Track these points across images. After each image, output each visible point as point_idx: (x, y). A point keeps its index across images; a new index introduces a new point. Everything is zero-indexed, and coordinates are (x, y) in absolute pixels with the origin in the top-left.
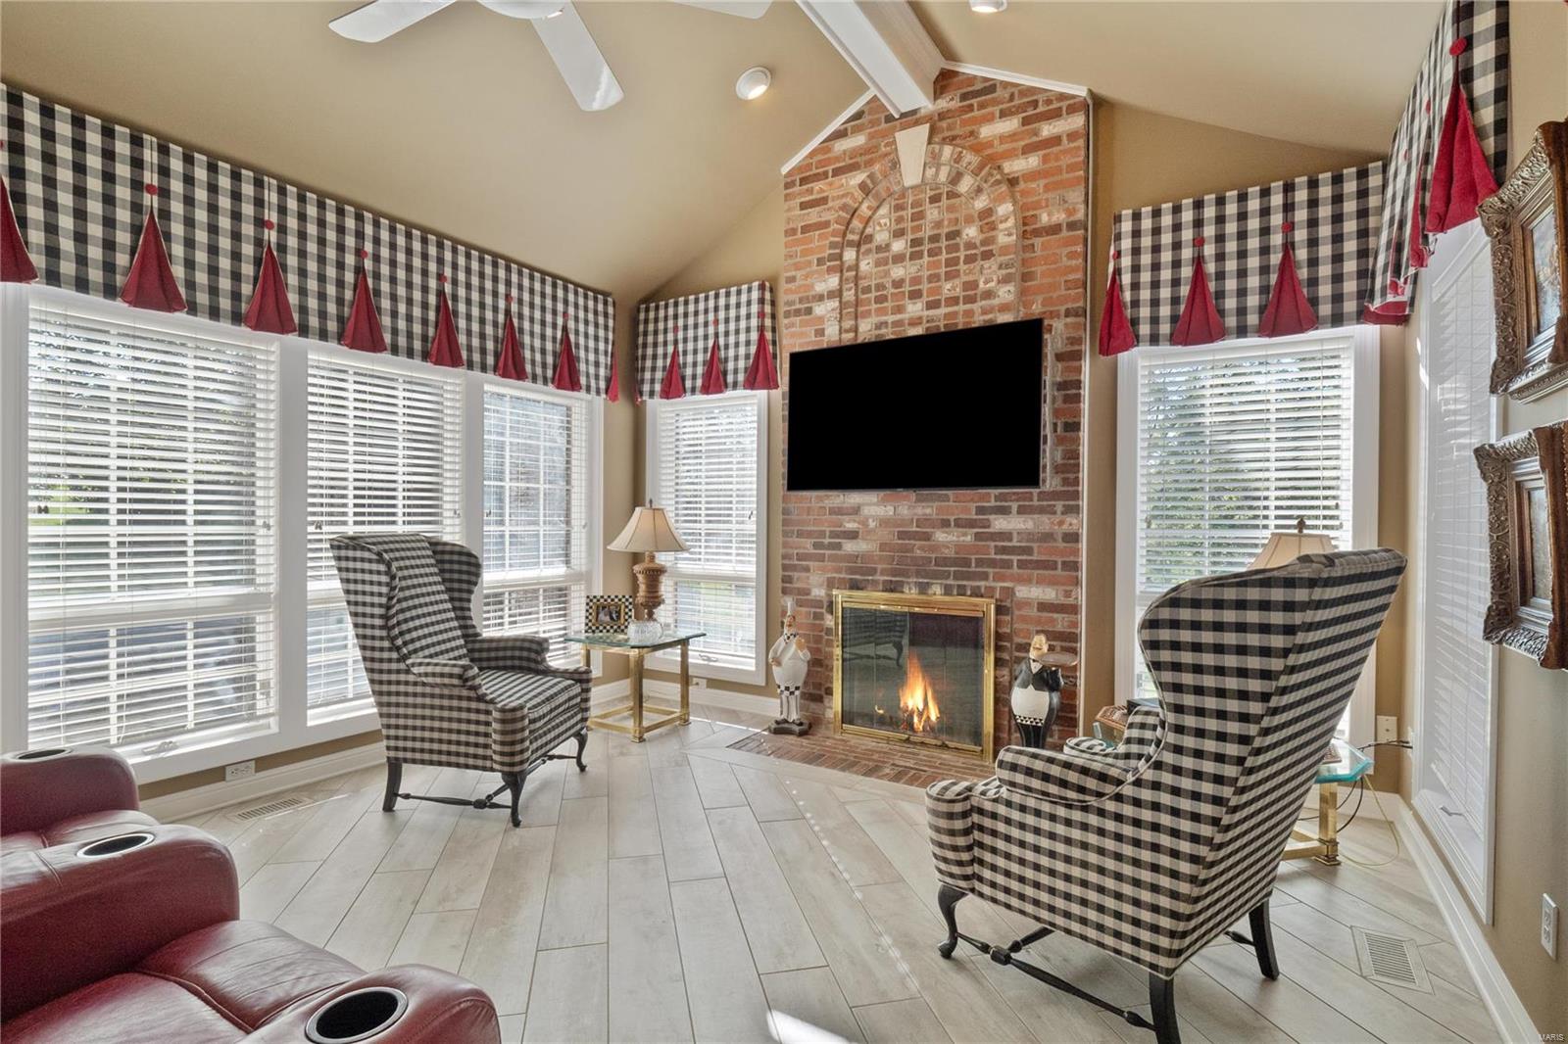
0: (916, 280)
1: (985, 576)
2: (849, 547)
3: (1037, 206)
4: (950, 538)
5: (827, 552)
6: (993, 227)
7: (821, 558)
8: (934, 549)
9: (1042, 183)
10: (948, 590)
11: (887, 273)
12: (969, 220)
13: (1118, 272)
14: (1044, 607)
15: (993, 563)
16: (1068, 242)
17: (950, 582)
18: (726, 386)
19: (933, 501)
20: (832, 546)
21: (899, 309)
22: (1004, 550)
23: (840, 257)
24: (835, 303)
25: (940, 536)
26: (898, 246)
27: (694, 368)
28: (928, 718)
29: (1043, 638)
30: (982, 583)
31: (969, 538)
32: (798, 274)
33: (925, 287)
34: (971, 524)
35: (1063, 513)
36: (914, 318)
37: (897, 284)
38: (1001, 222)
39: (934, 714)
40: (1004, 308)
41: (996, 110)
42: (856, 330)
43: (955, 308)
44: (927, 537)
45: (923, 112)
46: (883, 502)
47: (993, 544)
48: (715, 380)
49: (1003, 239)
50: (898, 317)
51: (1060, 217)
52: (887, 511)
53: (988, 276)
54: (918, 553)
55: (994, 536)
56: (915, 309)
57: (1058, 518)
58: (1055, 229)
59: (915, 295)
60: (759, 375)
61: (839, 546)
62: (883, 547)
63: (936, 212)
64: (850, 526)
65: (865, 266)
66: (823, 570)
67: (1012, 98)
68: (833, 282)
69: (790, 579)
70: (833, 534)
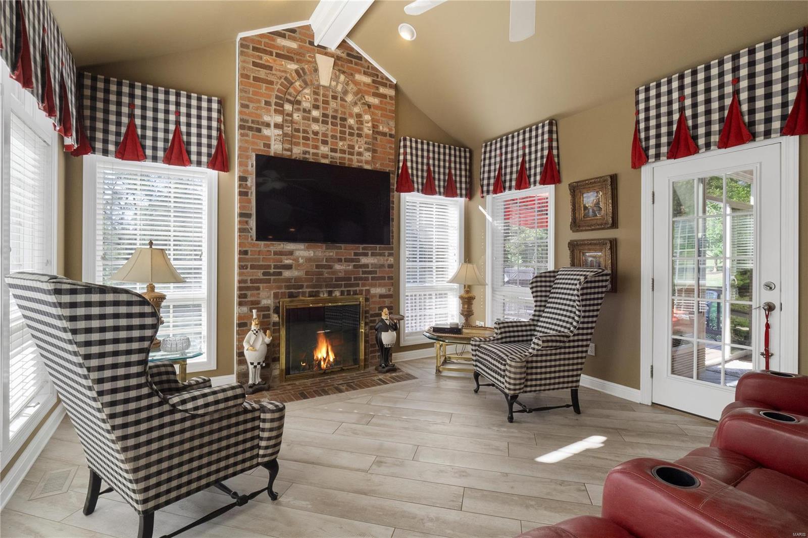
0: (325, 135)
1: (358, 285)
2: (287, 274)
3: (379, 121)
4: (342, 267)
5: (272, 278)
6: (361, 123)
7: (268, 281)
8: (334, 273)
9: (380, 112)
10: (342, 293)
11: (309, 126)
12: (351, 116)
13: (404, 160)
14: (381, 296)
15: (361, 279)
16: (390, 142)
17: (343, 289)
18: (191, 162)
19: (334, 249)
20: (274, 274)
21: (316, 147)
22: (364, 273)
23: (282, 106)
24: (280, 132)
25: (338, 267)
26: (315, 113)
27: (154, 142)
28: (329, 360)
29: (386, 309)
30: (357, 289)
31: (351, 267)
32: (251, 105)
33: (329, 139)
34: (352, 260)
35: (388, 256)
36: (324, 153)
37: (316, 133)
38: (366, 123)
39: (332, 357)
40: (367, 162)
41: (362, 70)
42: (290, 150)
43: (344, 155)
44: (330, 267)
45: (329, 50)
46: (308, 249)
47: (361, 270)
49: (366, 131)
50: (315, 151)
51: (386, 130)
52: (311, 253)
53: (360, 145)
54: (326, 275)
55: (361, 266)
56: (324, 149)
57: (386, 258)
58: (384, 134)
59: (325, 142)
60: (220, 160)
61: (280, 274)
62: (307, 273)
63: (335, 104)
64: (287, 261)
65: (295, 116)
66: (271, 289)
67: (368, 68)
68: (279, 119)
69: (245, 296)
70: (276, 267)
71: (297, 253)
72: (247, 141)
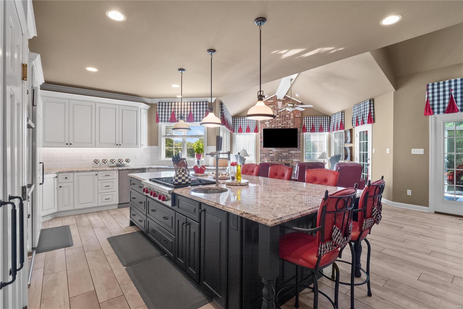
0: (280, 121)
1: (289, 158)
2: (271, 155)
3: (295, 114)
4: (285, 154)
6: (290, 116)
7: (266, 157)
9: (296, 112)
10: (285, 160)
12: (287, 115)
13: (304, 124)
15: (290, 157)
16: (299, 119)
18: (250, 132)
19: (282, 149)
20: (268, 155)
21: (278, 124)
22: (291, 155)
24: (269, 122)
25: (284, 154)
26: (277, 116)
27: (244, 128)
31: (287, 154)
33: (281, 122)
34: (288, 152)
35: (299, 151)
36: (280, 126)
37: (278, 121)
40: (292, 126)
42: (271, 126)
43: (285, 125)
44: (282, 154)
45: (281, 100)
46: (276, 149)
48: (248, 130)
49: (291, 118)
51: (298, 116)
53: (290, 122)
54: (281, 156)
55: (290, 153)
56: (280, 124)
58: (297, 117)
60: (256, 131)
61: (269, 155)
62: (275, 155)
63: (283, 113)
64: (271, 152)
66: (267, 158)
69: (261, 160)
70: (268, 153)
71: (273, 150)
72: (261, 126)
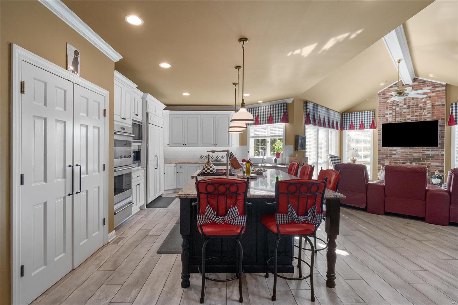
0: (409, 112)
1: (424, 161)
2: (394, 156)
3: (435, 101)
4: (416, 155)
5: (389, 157)
6: (426, 104)
7: (388, 158)
8: (414, 156)
9: (436, 98)
10: (416, 163)
11: (402, 111)
12: (421, 103)
13: (452, 113)
14: (437, 166)
15: (426, 159)
16: (442, 108)
17: (417, 162)
18: (365, 128)
19: (413, 149)
20: (389, 156)
21: (405, 117)
22: (428, 157)
23: (392, 108)
24: (391, 115)
25: (414, 155)
26: (405, 106)
27: (357, 124)
29: (438, 171)
30: (424, 162)
31: (421, 155)
32: (382, 110)
33: (411, 113)
34: (421, 153)
35: (441, 151)
36: (409, 119)
37: (405, 113)
38: (428, 104)
40: (428, 118)
41: (426, 85)
42: (395, 120)
43: (417, 117)
44: (411, 155)
45: (410, 85)
47: (426, 156)
48: (362, 126)
49: (428, 106)
50: (405, 118)
51: (440, 103)
52: (403, 150)
53: (425, 112)
54: (409, 157)
55: (426, 155)
56: (409, 117)
57: (439, 152)
58: (439, 105)
59: (409, 115)
60: (373, 126)
61: (391, 156)
62: (401, 156)
63: (413, 101)
64: (394, 153)
65: (397, 109)
66: (388, 160)
67: (430, 83)
68: (391, 112)
69: (380, 162)
70: (390, 154)
71: (398, 150)
72: (380, 120)
